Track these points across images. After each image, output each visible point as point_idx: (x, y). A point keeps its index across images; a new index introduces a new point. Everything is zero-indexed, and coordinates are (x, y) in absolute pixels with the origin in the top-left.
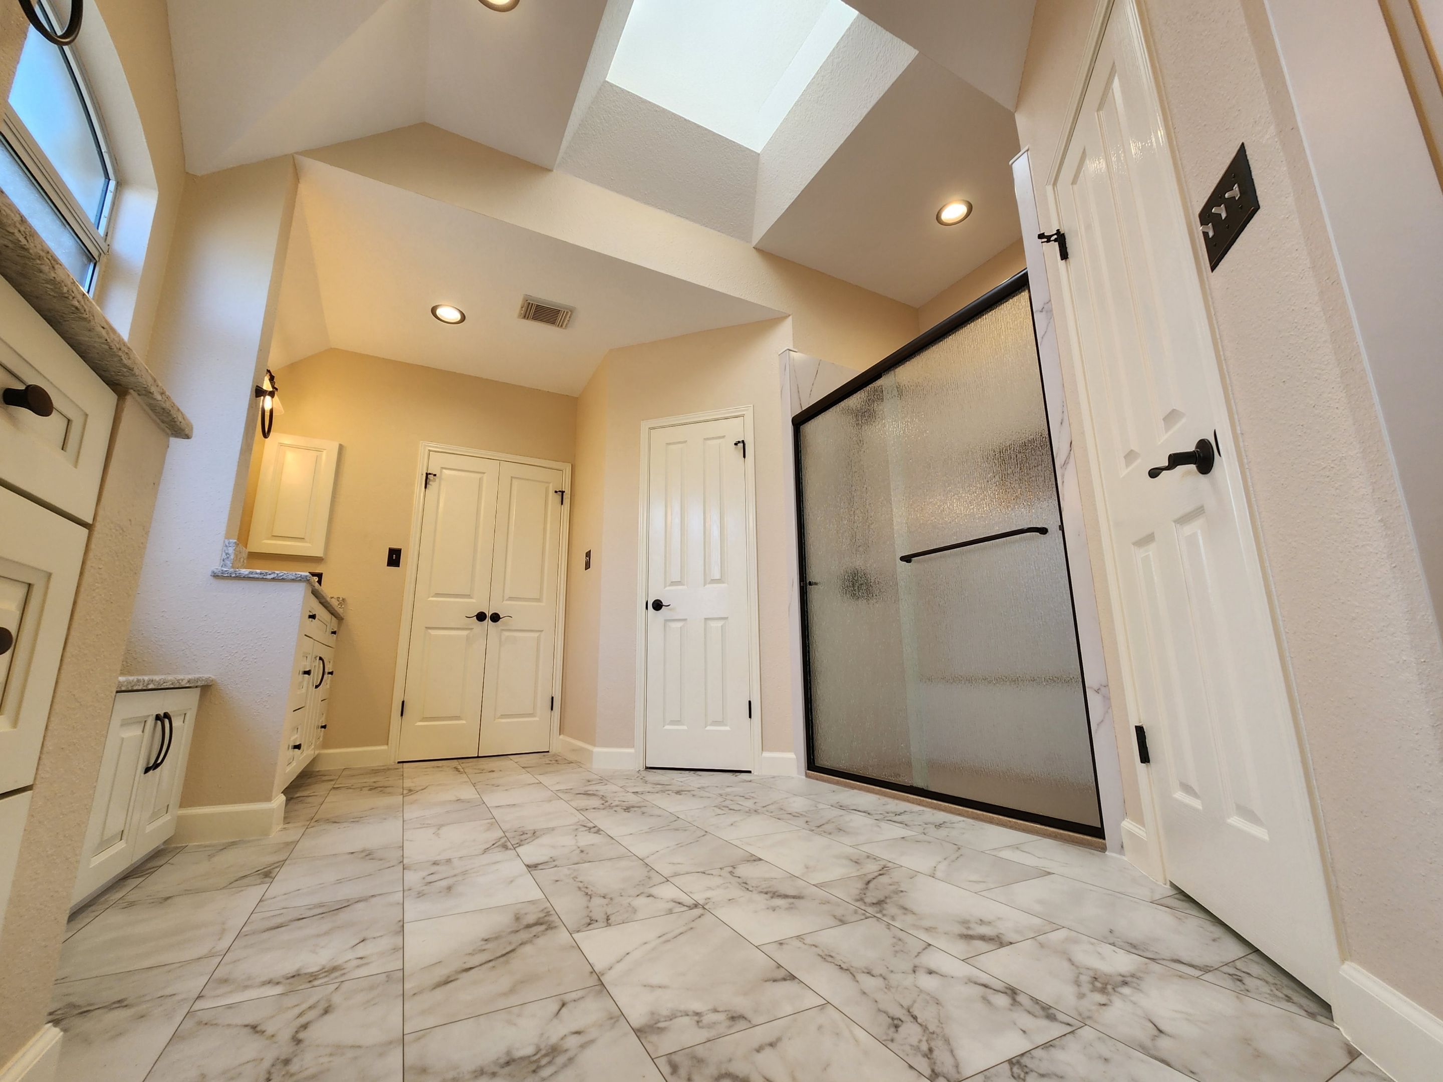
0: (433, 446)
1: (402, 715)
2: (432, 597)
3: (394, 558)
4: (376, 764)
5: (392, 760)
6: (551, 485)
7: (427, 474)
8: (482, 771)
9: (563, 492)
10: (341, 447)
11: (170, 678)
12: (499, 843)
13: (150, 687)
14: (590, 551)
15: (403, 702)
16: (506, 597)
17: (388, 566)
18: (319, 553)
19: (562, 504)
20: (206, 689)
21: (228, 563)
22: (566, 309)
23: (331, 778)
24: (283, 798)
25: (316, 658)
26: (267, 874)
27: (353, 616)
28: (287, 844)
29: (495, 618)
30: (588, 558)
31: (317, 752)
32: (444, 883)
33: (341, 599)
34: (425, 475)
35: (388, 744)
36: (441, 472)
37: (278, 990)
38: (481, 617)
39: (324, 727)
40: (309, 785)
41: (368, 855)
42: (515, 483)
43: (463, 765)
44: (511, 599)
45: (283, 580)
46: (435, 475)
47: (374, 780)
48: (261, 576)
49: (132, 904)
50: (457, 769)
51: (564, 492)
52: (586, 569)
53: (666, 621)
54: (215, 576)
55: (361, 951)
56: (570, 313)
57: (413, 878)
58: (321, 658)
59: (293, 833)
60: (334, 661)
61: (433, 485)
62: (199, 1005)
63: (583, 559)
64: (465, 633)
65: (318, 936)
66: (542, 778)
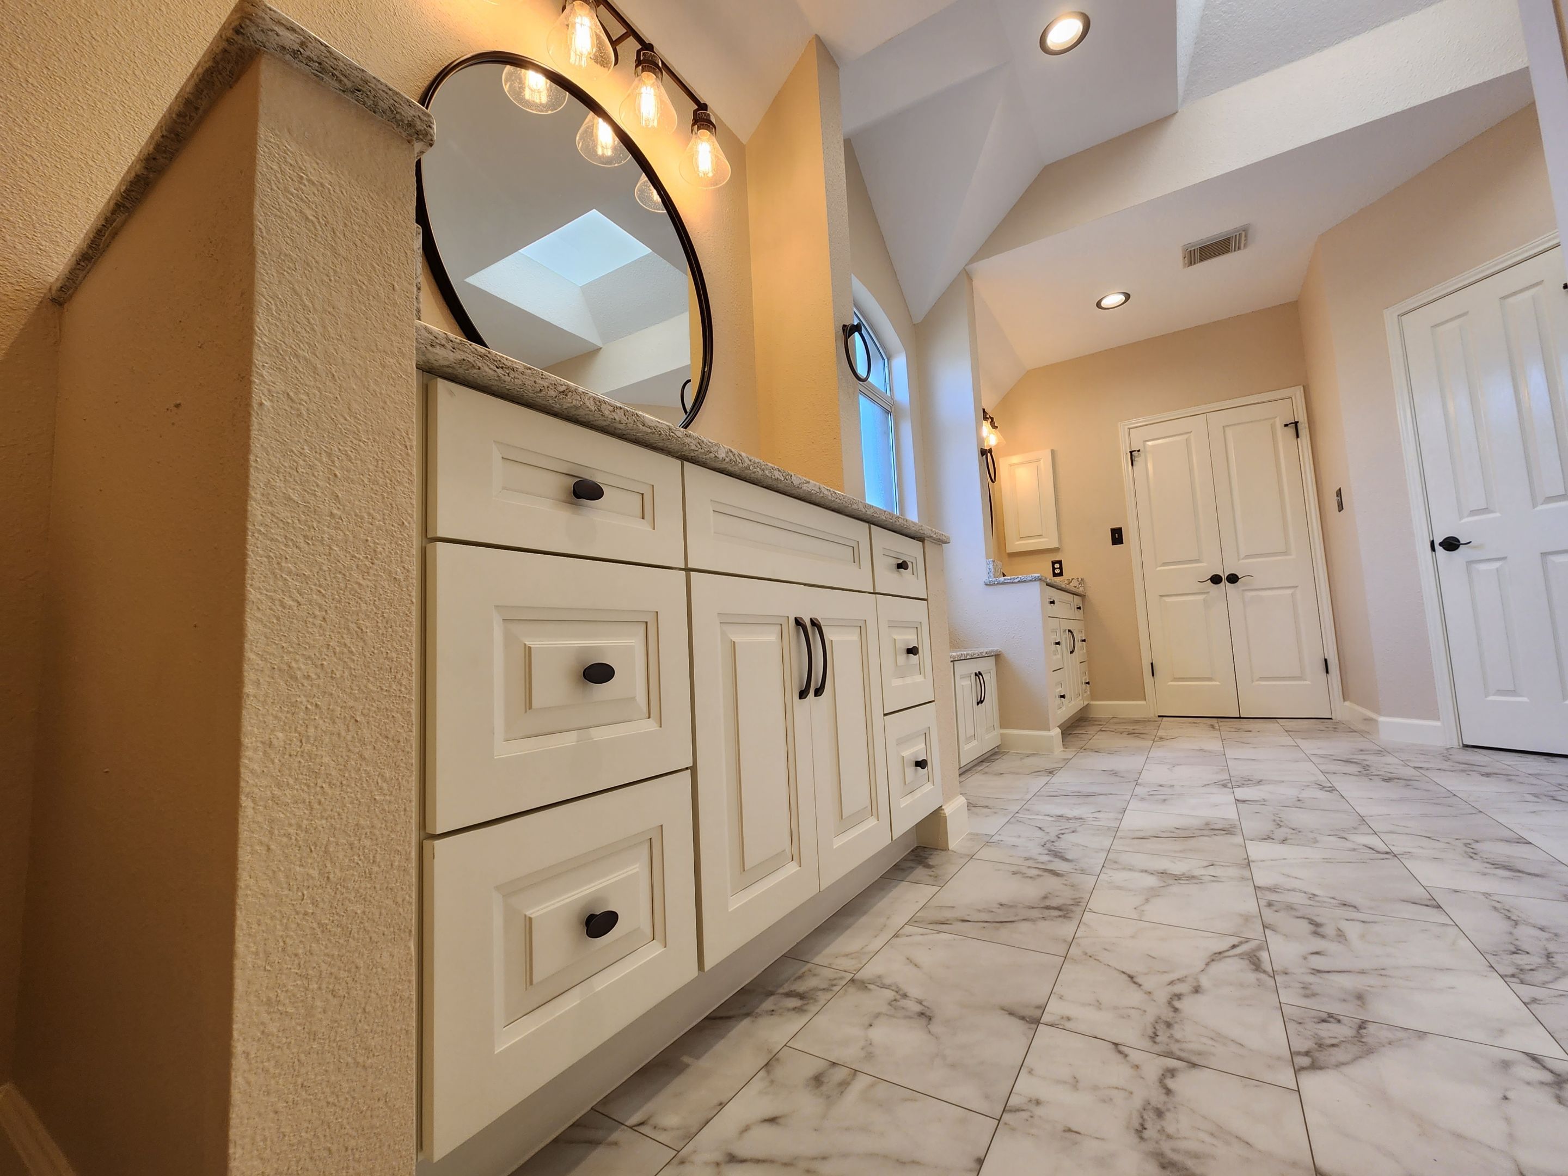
0: (1134, 422)
1: (1153, 675)
2: (1160, 567)
3: (1117, 536)
4: (1136, 716)
5: (1152, 713)
6: (1277, 420)
7: (1131, 452)
8: (1238, 730)
9: (1296, 423)
10: (1053, 452)
11: (976, 651)
12: (1222, 783)
13: (968, 657)
14: (1340, 489)
15: (1152, 664)
16: (1242, 556)
17: (1113, 544)
18: (1055, 545)
19: (1298, 436)
20: (997, 656)
21: (991, 574)
22: (1238, 231)
23: (1100, 723)
24: (1059, 730)
25: (1065, 630)
26: (1051, 772)
27: (1094, 594)
28: (1065, 759)
29: (1233, 579)
30: (1339, 498)
31: (1086, 703)
32: (1163, 797)
33: (1080, 579)
34: (1129, 454)
35: (1145, 700)
36: (1144, 445)
37: (1052, 819)
38: (1216, 580)
39: (1088, 683)
40: (1084, 726)
41: (1115, 773)
42: (1229, 432)
43: (1220, 724)
44: (1247, 557)
45: (1025, 581)
46: (1139, 451)
47: (1134, 728)
48: (1012, 581)
49: (986, 773)
50: (1213, 726)
51: (1298, 422)
52: (1340, 511)
53: (1470, 563)
54: (988, 584)
55: (1096, 815)
56: (1243, 233)
57: (1138, 790)
58: (1070, 631)
59: (1069, 754)
60: (1085, 631)
61: (1139, 461)
62: (1017, 815)
63: (1334, 499)
64: (1202, 597)
65: (1074, 804)
66: (1300, 742)
